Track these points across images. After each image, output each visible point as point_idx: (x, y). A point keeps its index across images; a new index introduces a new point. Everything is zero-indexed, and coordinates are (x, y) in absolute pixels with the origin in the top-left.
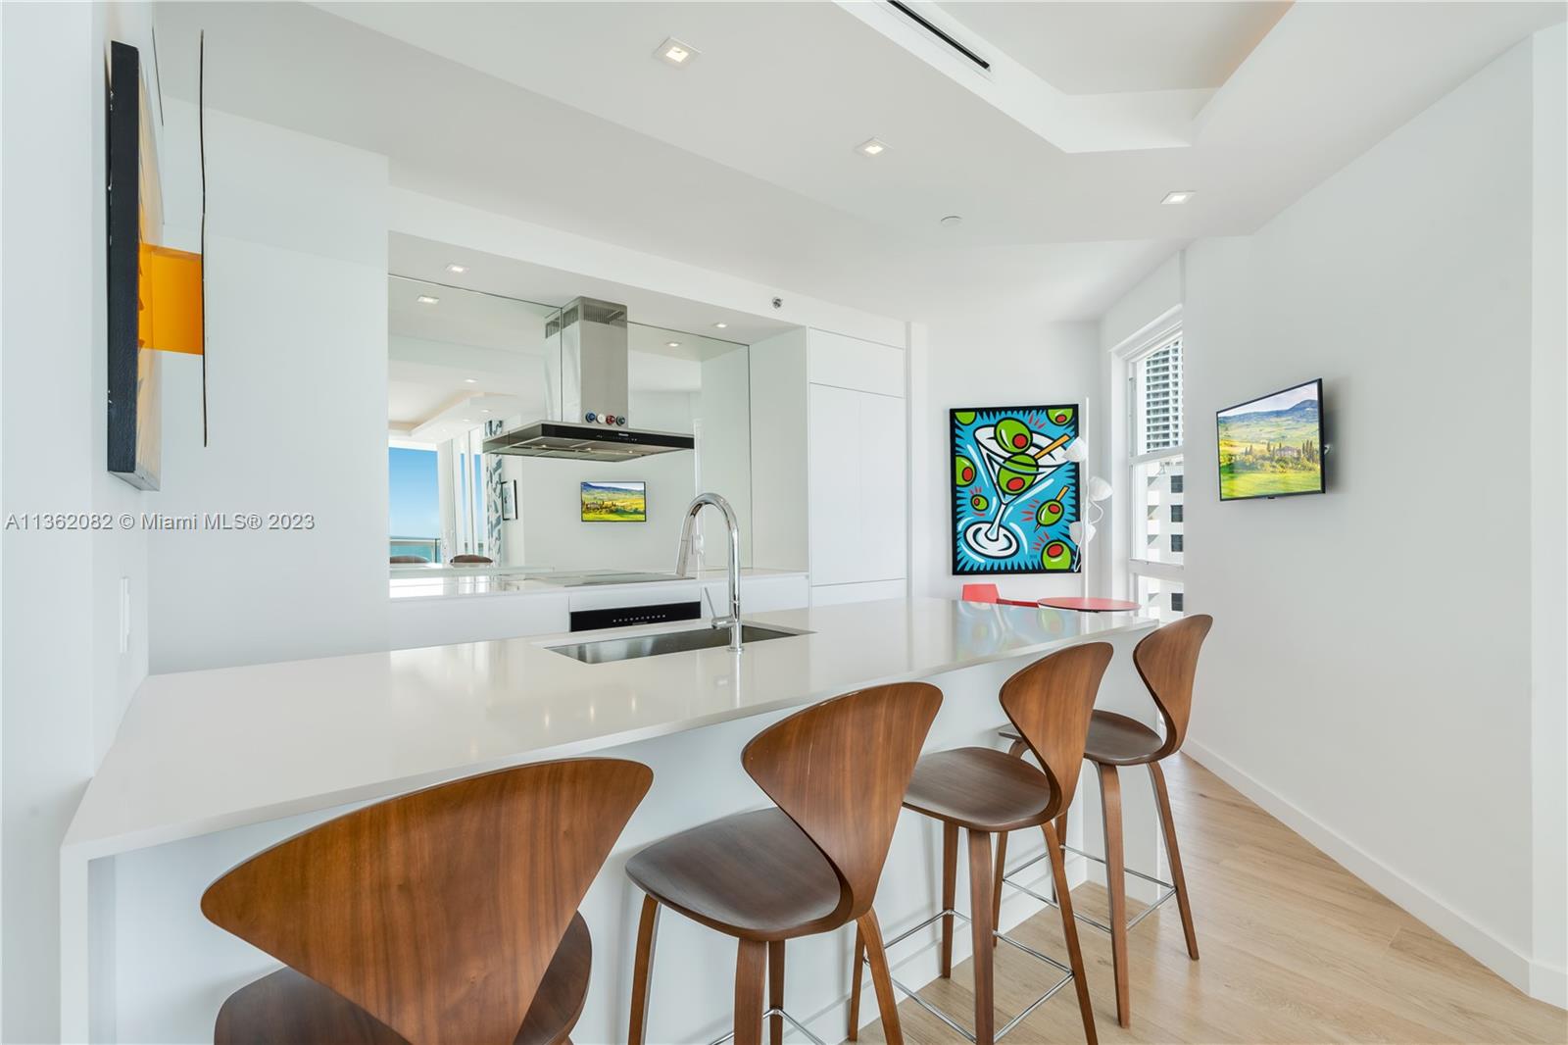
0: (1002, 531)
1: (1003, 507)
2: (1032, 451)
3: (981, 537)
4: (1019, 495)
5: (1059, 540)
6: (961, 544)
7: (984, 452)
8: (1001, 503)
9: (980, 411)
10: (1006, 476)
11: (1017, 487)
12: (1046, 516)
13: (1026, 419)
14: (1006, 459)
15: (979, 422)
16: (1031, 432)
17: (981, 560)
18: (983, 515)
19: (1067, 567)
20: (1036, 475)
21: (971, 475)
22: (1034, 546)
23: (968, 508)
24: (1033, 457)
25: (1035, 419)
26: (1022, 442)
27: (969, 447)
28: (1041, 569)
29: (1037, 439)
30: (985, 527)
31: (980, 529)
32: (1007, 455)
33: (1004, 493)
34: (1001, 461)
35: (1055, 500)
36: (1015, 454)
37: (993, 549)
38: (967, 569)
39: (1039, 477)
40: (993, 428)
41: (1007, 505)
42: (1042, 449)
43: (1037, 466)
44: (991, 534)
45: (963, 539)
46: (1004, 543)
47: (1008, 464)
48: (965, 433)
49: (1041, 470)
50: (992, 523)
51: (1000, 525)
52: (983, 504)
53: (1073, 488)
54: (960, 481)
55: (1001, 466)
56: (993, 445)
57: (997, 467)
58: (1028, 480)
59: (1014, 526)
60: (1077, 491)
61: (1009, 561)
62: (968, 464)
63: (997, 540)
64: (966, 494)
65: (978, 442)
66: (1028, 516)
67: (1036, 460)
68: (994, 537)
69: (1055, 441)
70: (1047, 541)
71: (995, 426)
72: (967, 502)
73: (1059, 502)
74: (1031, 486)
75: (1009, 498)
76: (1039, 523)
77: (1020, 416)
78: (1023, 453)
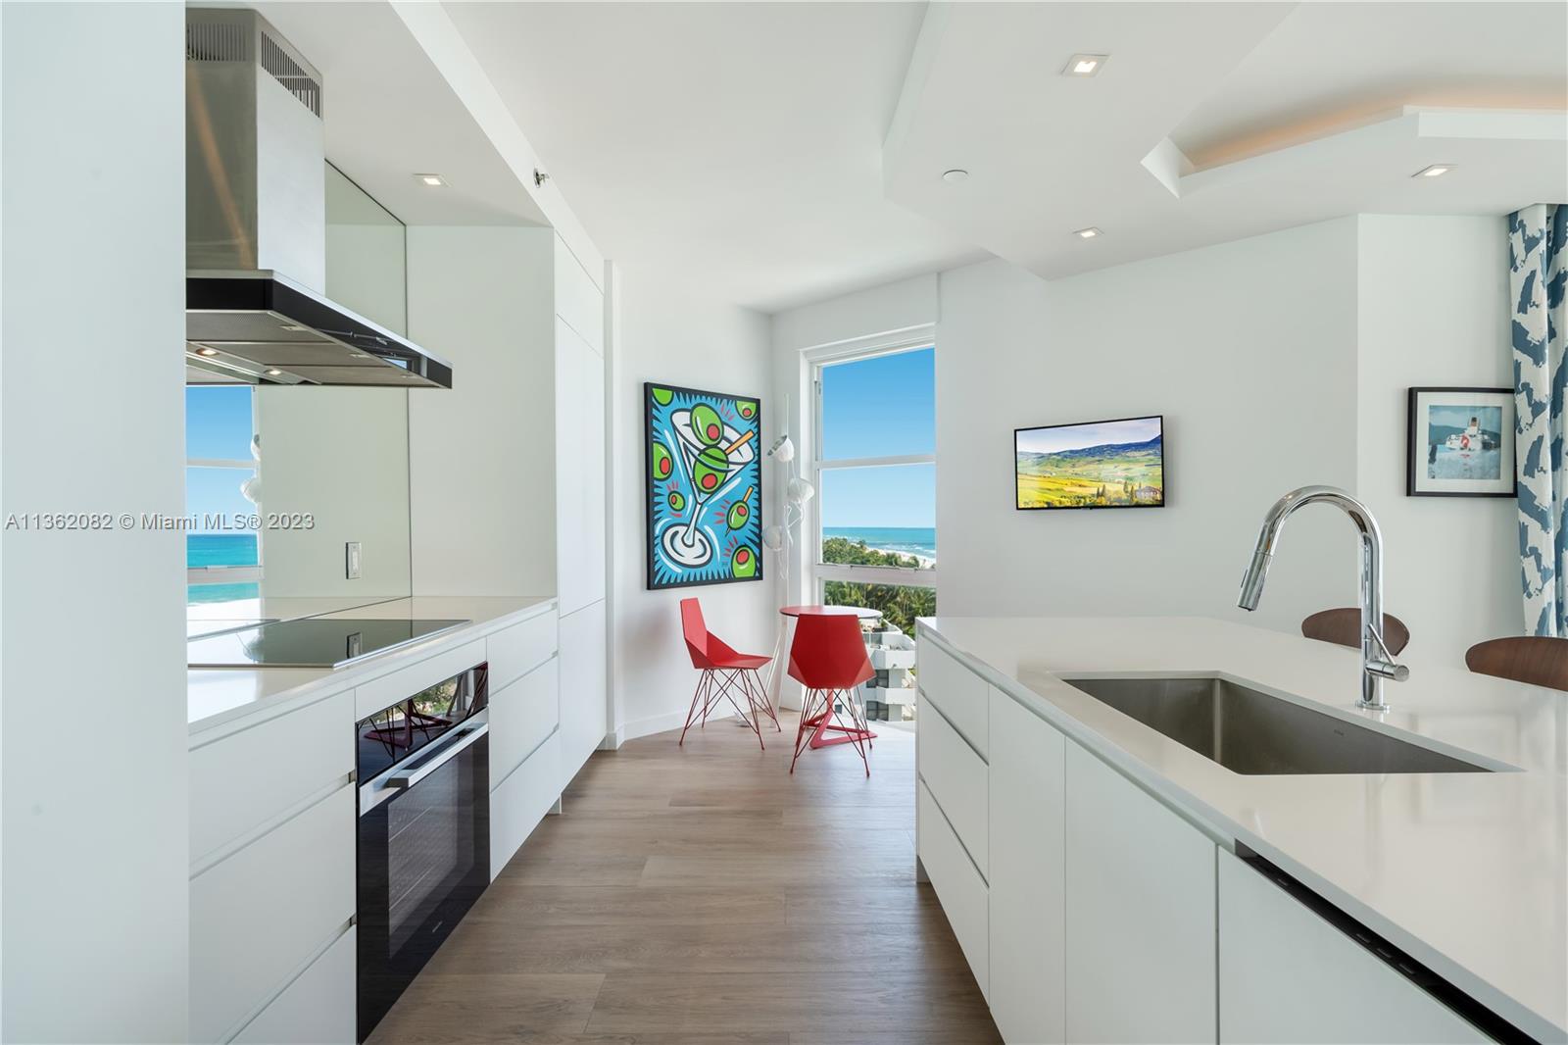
0: (698, 535)
1: (699, 506)
2: (724, 445)
3: (678, 541)
4: (713, 494)
5: (745, 545)
6: (658, 550)
7: (681, 440)
8: (697, 502)
9: (677, 391)
10: (701, 471)
11: (711, 485)
12: (736, 520)
13: (718, 408)
14: (702, 452)
15: (676, 404)
16: (723, 423)
17: (678, 570)
18: (679, 516)
19: (752, 575)
20: (727, 472)
21: (668, 466)
22: (726, 551)
23: (665, 506)
24: (724, 452)
25: (726, 409)
26: (715, 434)
27: (666, 432)
28: (730, 579)
29: (729, 433)
30: (682, 530)
31: (676, 533)
32: (702, 447)
33: (700, 491)
34: (696, 452)
35: (742, 501)
36: (709, 447)
37: (690, 556)
38: (664, 582)
39: (730, 475)
40: (688, 414)
41: (702, 504)
42: (732, 444)
43: (728, 462)
44: (688, 539)
45: (660, 544)
46: (698, 549)
47: (702, 458)
48: (662, 414)
49: (731, 467)
50: (688, 526)
51: (696, 529)
52: (679, 505)
53: (756, 489)
54: (657, 474)
55: (697, 460)
56: (688, 433)
57: (693, 460)
58: (720, 476)
59: (708, 529)
60: (759, 493)
61: (703, 570)
62: (665, 453)
63: (693, 545)
64: (663, 489)
65: (675, 428)
66: (720, 518)
67: (726, 455)
68: (690, 543)
69: (742, 436)
70: (736, 546)
71: (691, 411)
72: (664, 499)
73: (745, 503)
74: (723, 484)
75: (704, 497)
76: (729, 526)
77: (712, 402)
78: (715, 446)
